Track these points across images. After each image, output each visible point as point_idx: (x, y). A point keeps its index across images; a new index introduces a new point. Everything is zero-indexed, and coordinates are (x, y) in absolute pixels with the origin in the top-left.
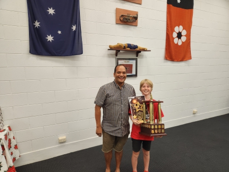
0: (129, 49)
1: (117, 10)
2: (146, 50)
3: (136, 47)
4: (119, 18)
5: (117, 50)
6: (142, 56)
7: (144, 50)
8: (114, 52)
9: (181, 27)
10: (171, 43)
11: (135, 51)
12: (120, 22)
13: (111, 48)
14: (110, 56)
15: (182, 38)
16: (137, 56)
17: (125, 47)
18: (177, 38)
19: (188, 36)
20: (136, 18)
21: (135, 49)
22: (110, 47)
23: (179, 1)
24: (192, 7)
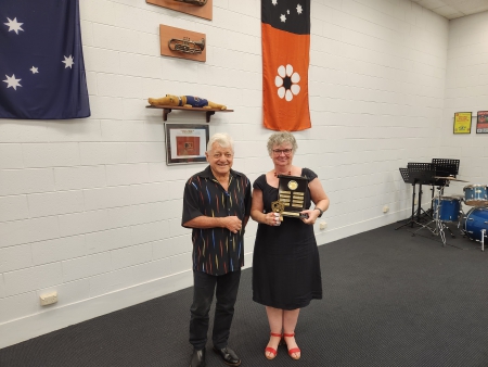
0: (189, 106)
1: (163, 29)
2: (225, 110)
3: (205, 103)
4: (166, 45)
5: (167, 108)
6: (218, 121)
7: (220, 109)
8: (160, 112)
9: (290, 68)
10: (273, 96)
11: (202, 110)
12: (169, 53)
13: (153, 105)
14: (151, 119)
15: (292, 87)
16: (208, 121)
17: (181, 104)
18: (283, 89)
19: (304, 84)
20: (201, 47)
21: (202, 106)
22: (150, 101)
23: (283, 18)
24: (307, 31)
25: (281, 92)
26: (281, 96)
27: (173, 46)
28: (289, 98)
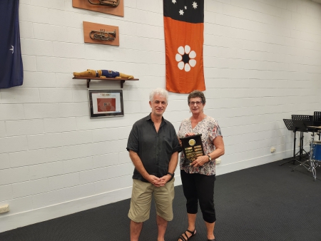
0: (104, 77)
1: (86, 25)
3: (117, 74)
4: (88, 35)
9: (188, 48)
12: (90, 40)
14: (77, 87)
15: (190, 61)
16: (122, 87)
18: (183, 63)
19: (200, 59)
20: (114, 35)
22: (75, 75)
23: (181, 12)
25: (181, 65)
26: (181, 68)
27: (92, 36)
28: (188, 69)
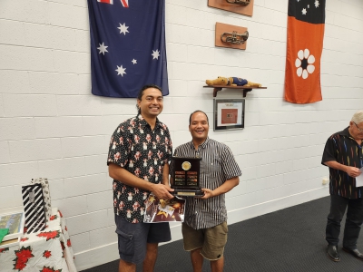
1: (218, 26)
3: (245, 82)
4: (219, 38)
7: (257, 87)
8: (212, 90)
9: (307, 51)
10: (294, 75)
11: (242, 88)
12: (221, 44)
14: (205, 96)
15: (308, 67)
17: (229, 83)
18: (301, 69)
19: (317, 64)
20: (245, 38)
21: (243, 85)
22: (207, 82)
23: (304, 12)
24: (322, 21)
25: (299, 72)
26: (299, 75)
27: (224, 39)
28: (305, 76)
